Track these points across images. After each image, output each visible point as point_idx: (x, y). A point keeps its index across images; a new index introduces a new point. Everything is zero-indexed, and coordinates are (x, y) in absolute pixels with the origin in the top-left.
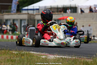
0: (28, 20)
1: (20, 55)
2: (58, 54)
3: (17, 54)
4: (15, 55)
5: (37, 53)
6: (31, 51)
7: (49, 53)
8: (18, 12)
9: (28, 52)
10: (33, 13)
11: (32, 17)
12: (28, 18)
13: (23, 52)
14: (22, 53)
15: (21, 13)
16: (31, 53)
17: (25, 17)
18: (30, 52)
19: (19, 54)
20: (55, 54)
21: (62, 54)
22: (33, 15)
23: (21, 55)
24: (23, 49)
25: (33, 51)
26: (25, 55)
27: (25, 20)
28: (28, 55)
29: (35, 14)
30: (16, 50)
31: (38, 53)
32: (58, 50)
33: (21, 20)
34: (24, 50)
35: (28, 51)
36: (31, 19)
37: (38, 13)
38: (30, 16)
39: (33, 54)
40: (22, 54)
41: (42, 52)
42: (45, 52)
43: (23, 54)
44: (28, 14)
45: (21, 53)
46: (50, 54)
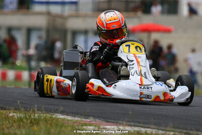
0: (48, 31)
1: (29, 121)
2: (128, 121)
3: (21, 120)
4: (14, 121)
5: (73, 118)
6: (56, 111)
7: (105, 118)
9: (48, 116)
11: (59, 21)
13: (36, 115)
14: (34, 116)
16: (58, 117)
18: (54, 116)
19: (26, 118)
20: (120, 122)
21: (139, 123)
23: (31, 122)
24: (36, 105)
25: (62, 113)
26: (41, 123)
28: (49, 122)
30: (17, 109)
31: (76, 119)
32: (130, 113)
33: (29, 31)
34: (38, 110)
35: (48, 111)
38: (54, 20)
39: (63, 119)
40: (33, 120)
41: (87, 116)
42: (95, 117)
43: (35, 119)
44: (49, 13)
45: (30, 117)
46: (107, 122)
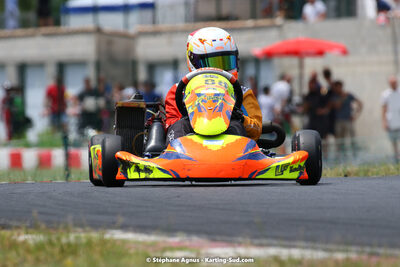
0: (98, 66)
1: (57, 249)
3: (41, 247)
4: (28, 251)
8: (46, 25)
10: (126, 25)
11: (119, 46)
12: (99, 51)
13: (72, 237)
15: (63, 28)
17: (83, 48)
19: (51, 243)
22: (125, 36)
23: (62, 251)
27: (80, 64)
29: (133, 30)
34: (75, 225)
36: (113, 60)
37: (149, 27)
38: (110, 43)
40: (66, 248)
43: (69, 245)
44: (98, 31)
